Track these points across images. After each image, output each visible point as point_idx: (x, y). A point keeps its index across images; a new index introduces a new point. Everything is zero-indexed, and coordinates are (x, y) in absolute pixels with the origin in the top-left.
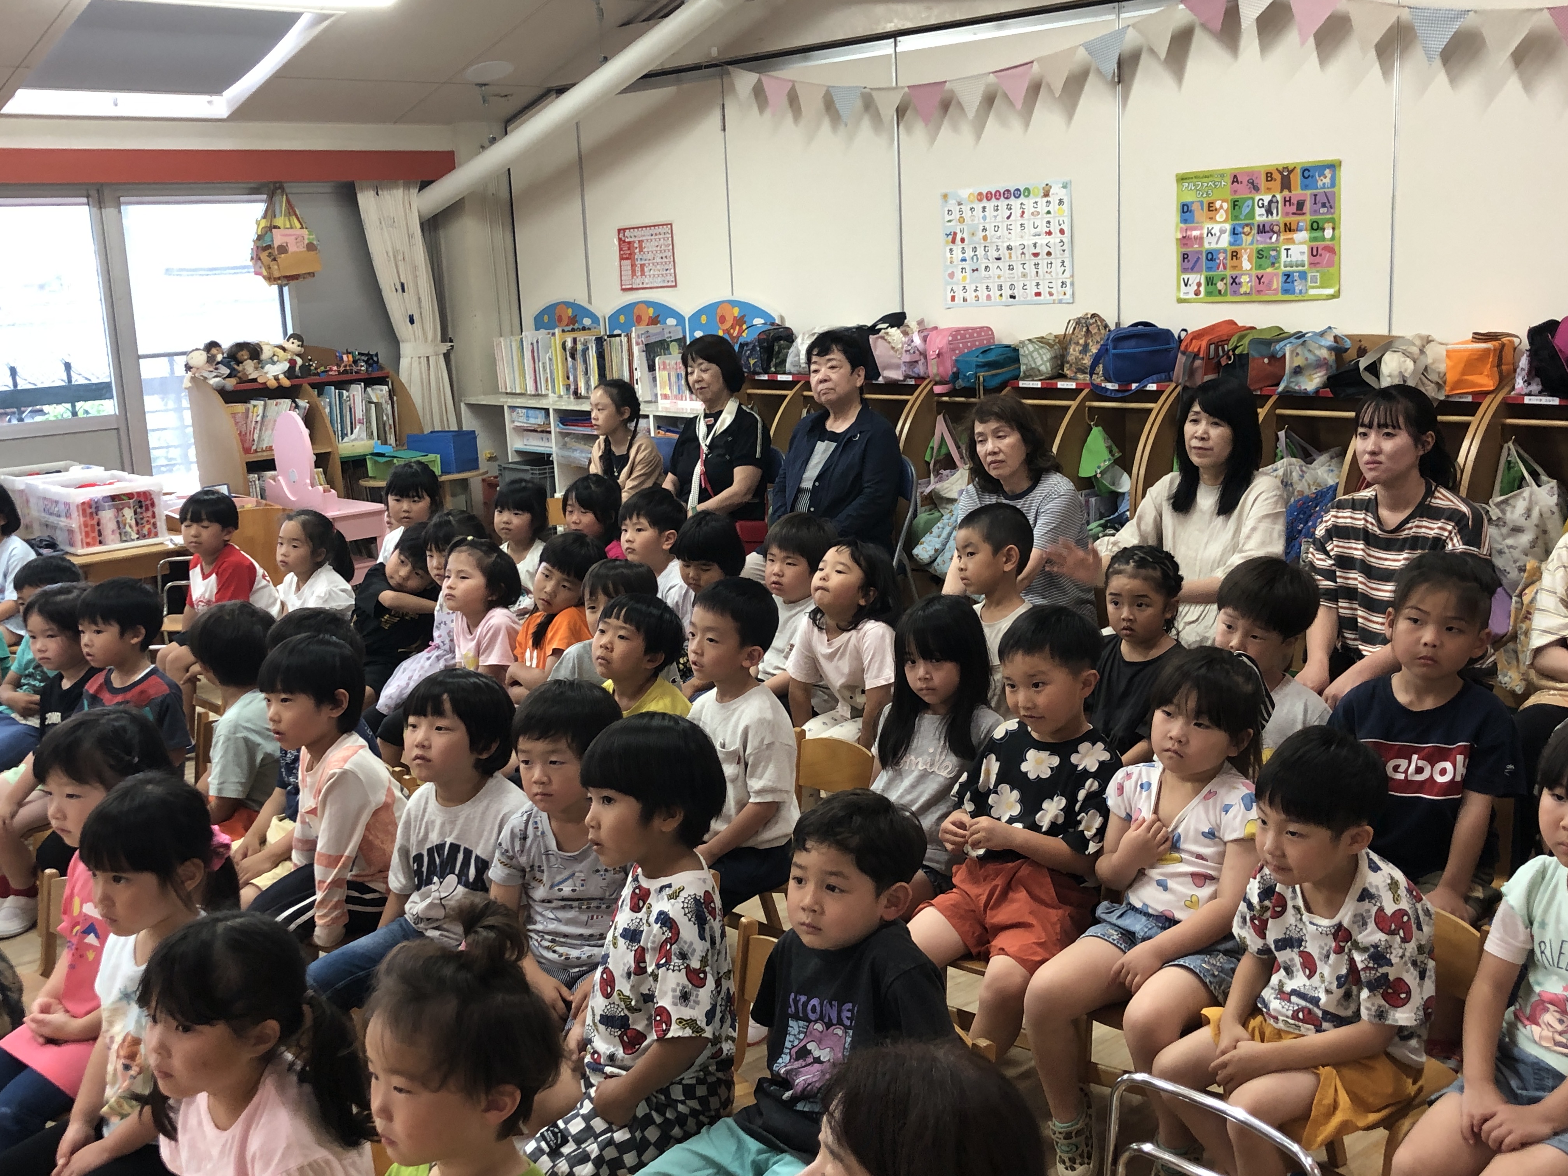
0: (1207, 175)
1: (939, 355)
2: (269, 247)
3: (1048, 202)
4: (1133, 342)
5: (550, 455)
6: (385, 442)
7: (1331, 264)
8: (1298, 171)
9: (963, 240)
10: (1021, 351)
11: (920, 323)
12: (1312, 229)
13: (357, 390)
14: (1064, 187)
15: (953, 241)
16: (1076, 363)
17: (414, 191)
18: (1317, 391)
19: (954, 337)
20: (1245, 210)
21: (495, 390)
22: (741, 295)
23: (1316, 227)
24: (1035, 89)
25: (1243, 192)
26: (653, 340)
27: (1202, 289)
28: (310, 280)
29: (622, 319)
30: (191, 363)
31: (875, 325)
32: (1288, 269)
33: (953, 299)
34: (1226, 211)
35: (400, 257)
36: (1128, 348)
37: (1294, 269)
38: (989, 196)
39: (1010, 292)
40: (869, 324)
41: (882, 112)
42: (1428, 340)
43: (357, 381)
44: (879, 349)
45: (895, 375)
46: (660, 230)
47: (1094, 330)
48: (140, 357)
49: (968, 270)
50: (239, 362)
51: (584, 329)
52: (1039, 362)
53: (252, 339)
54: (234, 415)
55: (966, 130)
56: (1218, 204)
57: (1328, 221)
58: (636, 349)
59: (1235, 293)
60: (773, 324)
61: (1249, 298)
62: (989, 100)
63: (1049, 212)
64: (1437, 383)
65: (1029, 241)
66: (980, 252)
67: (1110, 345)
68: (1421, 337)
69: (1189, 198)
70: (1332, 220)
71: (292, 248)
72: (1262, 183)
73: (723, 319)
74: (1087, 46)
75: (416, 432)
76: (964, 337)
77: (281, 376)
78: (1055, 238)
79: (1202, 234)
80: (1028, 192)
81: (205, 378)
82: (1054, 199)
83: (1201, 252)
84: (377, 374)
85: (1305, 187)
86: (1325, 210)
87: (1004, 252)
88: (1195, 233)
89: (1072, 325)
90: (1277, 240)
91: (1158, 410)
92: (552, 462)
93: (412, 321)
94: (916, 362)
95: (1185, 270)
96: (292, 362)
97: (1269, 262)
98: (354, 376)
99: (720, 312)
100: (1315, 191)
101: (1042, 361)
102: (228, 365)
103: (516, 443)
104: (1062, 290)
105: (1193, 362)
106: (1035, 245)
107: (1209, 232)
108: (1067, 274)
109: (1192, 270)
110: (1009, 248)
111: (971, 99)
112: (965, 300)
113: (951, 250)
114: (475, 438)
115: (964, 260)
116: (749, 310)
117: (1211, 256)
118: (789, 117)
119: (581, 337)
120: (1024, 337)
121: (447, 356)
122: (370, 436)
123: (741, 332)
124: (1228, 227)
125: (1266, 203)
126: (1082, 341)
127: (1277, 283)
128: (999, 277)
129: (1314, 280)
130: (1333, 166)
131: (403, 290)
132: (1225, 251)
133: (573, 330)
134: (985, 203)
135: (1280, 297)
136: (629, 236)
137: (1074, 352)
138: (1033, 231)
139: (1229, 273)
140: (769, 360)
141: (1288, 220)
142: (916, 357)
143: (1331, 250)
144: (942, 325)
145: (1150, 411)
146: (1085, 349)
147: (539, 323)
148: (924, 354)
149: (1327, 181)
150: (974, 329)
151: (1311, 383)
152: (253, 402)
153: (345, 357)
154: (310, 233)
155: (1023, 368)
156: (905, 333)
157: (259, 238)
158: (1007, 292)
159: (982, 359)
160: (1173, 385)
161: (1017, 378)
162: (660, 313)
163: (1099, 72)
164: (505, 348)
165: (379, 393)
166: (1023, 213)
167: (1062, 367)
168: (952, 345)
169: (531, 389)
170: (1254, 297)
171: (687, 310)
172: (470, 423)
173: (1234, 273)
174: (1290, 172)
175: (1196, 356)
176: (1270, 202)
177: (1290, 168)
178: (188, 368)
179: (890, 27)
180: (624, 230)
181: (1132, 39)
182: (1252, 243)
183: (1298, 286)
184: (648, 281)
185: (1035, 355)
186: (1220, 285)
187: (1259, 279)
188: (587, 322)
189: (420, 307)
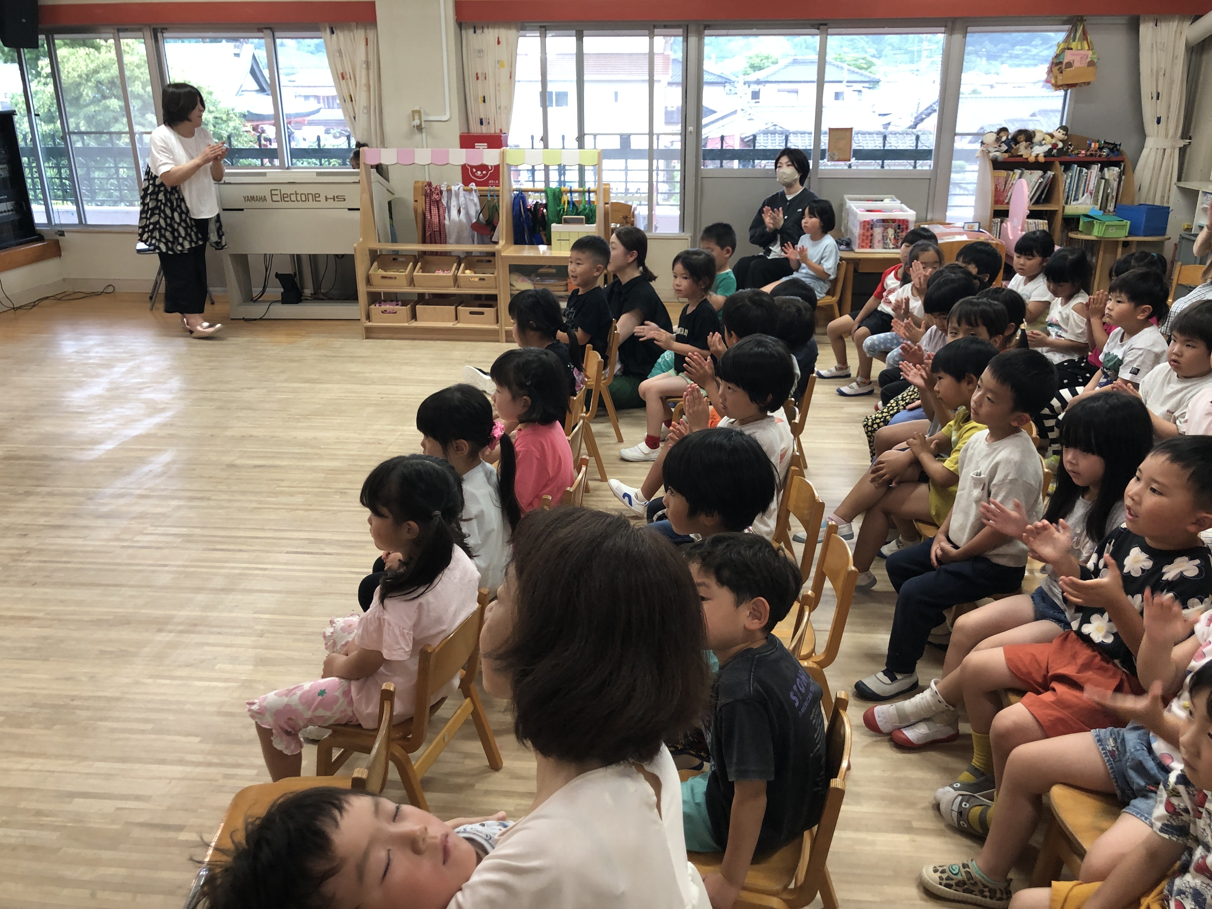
2: (1061, 63)
13: (1095, 169)
17: (1186, 23)
30: (986, 141)
35: (1162, 73)
43: (1095, 163)
50: (1017, 143)
54: (998, 178)
71: (1076, 65)
84: (1114, 158)
93: (1158, 121)
96: (1055, 146)
102: (1008, 144)
114: (1169, 212)
131: (1158, 98)
153: (1093, 145)
154: (1093, 54)
157: (1057, 56)
178: (983, 143)
189: (1169, 111)
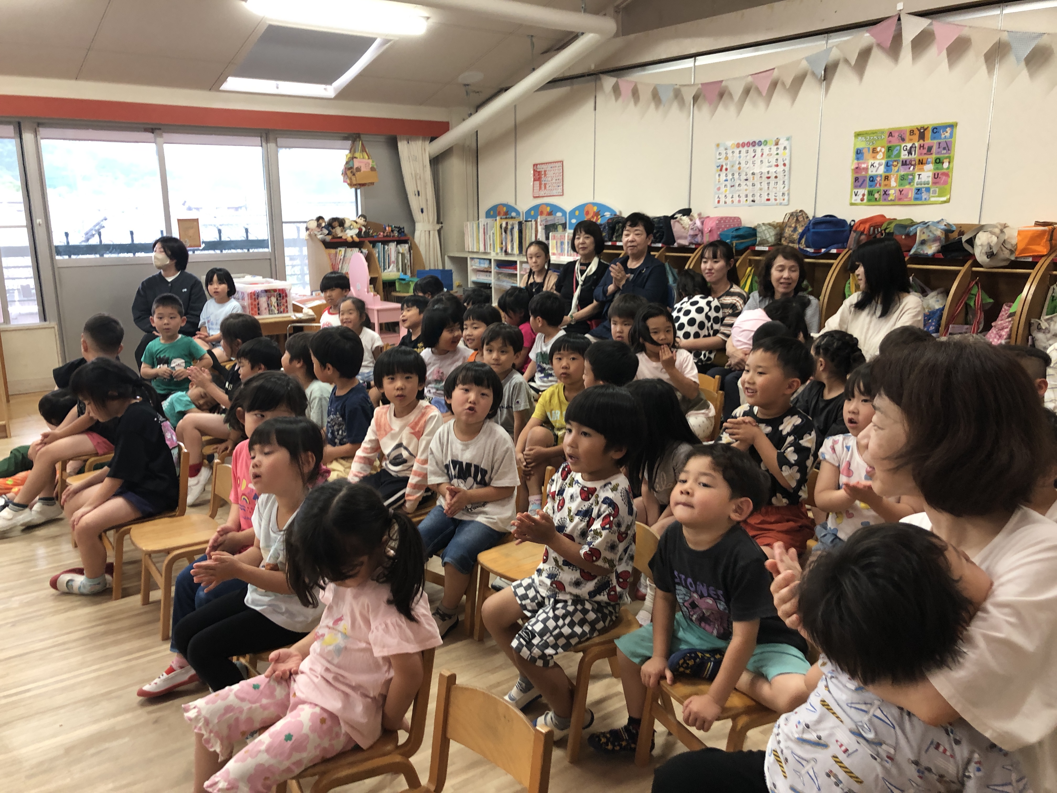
0: (874, 133)
1: (710, 231)
2: (351, 168)
3: (778, 149)
4: (823, 226)
5: (490, 284)
6: (405, 274)
7: (946, 183)
8: (930, 129)
9: (726, 169)
10: (758, 230)
11: (699, 215)
12: (936, 162)
13: (392, 246)
14: (788, 139)
15: (721, 170)
16: (789, 237)
17: (427, 143)
18: (934, 255)
19: (720, 221)
20: (895, 153)
21: (463, 249)
22: (599, 200)
23: (939, 161)
24: (774, 85)
25: (895, 141)
26: (549, 223)
27: (865, 197)
28: (371, 187)
29: (532, 213)
30: (309, 227)
31: (674, 215)
32: (919, 186)
33: (719, 202)
34: (883, 153)
35: (418, 177)
36: (821, 229)
37: (923, 186)
38: (743, 145)
39: (752, 199)
40: (670, 215)
41: (685, 98)
42: (1005, 226)
43: (393, 241)
44: (676, 228)
45: (685, 242)
46: (557, 165)
47: (801, 219)
48: (283, 222)
49: (729, 186)
50: (333, 228)
51: (512, 218)
52: (768, 236)
53: (340, 216)
54: (329, 255)
55: (732, 109)
56: (878, 149)
57: (946, 158)
58: (540, 228)
59: (885, 200)
60: (615, 215)
61: (893, 203)
62: (747, 91)
63: (777, 154)
64: (1011, 250)
65: (765, 170)
66: (736, 176)
67: (811, 227)
68: (1001, 225)
69: (861, 146)
70: (949, 158)
71: (363, 169)
72: (907, 136)
73: (587, 213)
74: (807, 59)
75: (422, 269)
76: (725, 222)
77: (354, 236)
78: (781, 168)
79: (867, 166)
80: (766, 142)
81: (316, 235)
82: (781, 147)
83: (866, 177)
84: (403, 238)
85: (934, 138)
86: (945, 151)
87: (750, 176)
88: (864, 166)
89: (788, 216)
90: (914, 169)
91: (837, 265)
92: (491, 288)
93: (422, 211)
94: (696, 235)
95: (856, 187)
96: (360, 230)
97: (906, 182)
98: (391, 238)
99: (586, 209)
100: (939, 141)
101: (770, 236)
102: (327, 229)
103: (473, 278)
104: (782, 198)
105: (860, 236)
106: (768, 172)
107: (872, 165)
108: (786, 189)
109: (860, 187)
110: (753, 174)
111: (737, 91)
112: (725, 203)
113: (719, 175)
114: (452, 274)
115: (726, 180)
116: (602, 208)
117: (872, 179)
118: (632, 102)
119: (510, 222)
120: (761, 223)
121: (439, 231)
122: (398, 270)
123: (597, 219)
124: (884, 162)
125: (908, 148)
126: (793, 225)
127: (911, 194)
128: (746, 190)
129: (934, 192)
130: (952, 126)
131: (419, 195)
132: (881, 176)
133: (506, 218)
134: (741, 149)
135: (913, 202)
136: (539, 168)
137: (788, 231)
138: (768, 164)
139: (882, 188)
140: (613, 234)
141: (921, 157)
142: (697, 232)
143: (947, 175)
144: (712, 216)
145: (831, 265)
146: (795, 229)
147: (488, 215)
148: (701, 231)
149: (948, 135)
150: (731, 218)
151: (931, 249)
152: (339, 249)
153: (387, 228)
154: (373, 162)
155: (758, 239)
156: (691, 220)
157: (347, 163)
158: (750, 198)
159: (735, 234)
160: (847, 250)
161: (754, 245)
162: (554, 209)
163: (813, 74)
164: (470, 228)
165: (404, 248)
166: (762, 154)
167: (780, 240)
168: (718, 226)
169: (482, 249)
170: (896, 202)
171: (568, 208)
172: (449, 266)
173: (886, 188)
174: (925, 129)
175: (862, 233)
176: (911, 148)
177: (926, 127)
178: (307, 229)
179: (693, 51)
180: (537, 165)
181: (835, 54)
182: (898, 171)
183: (924, 195)
184: (547, 192)
185: (766, 232)
186: (877, 196)
187: (901, 191)
188: (514, 214)
189: (427, 204)
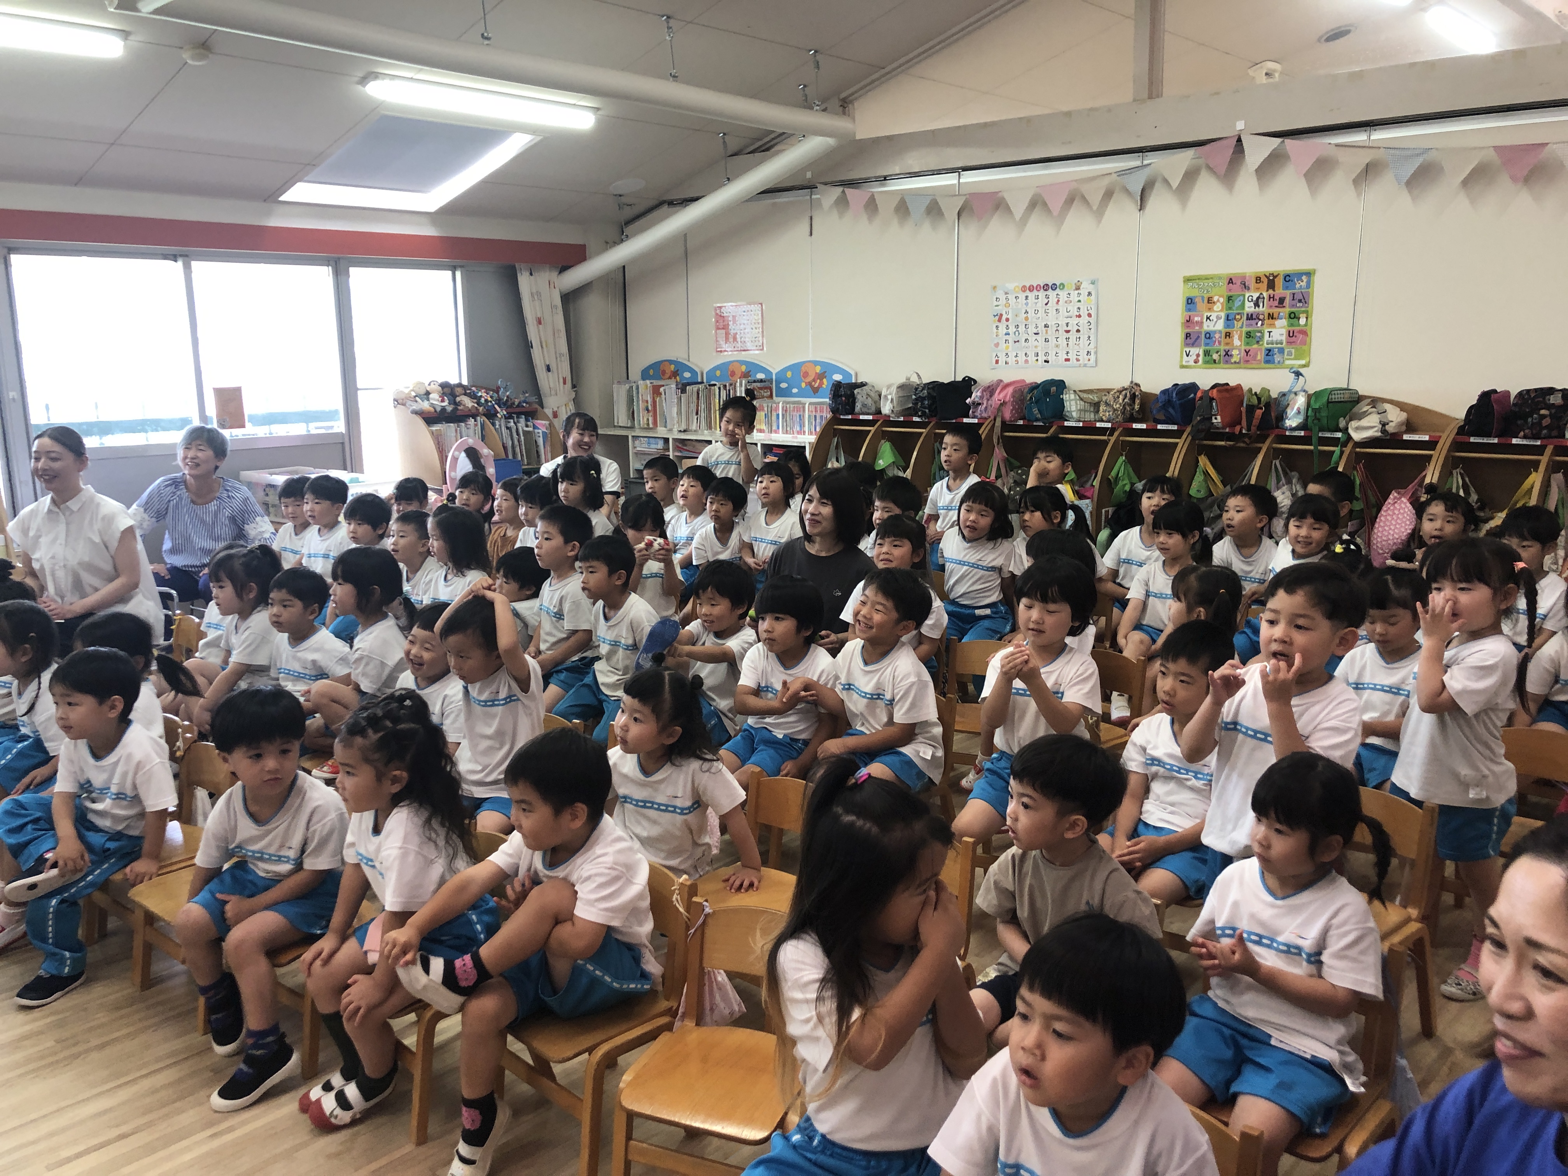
0: (1208, 278)
3: (1079, 294)
7: (1304, 343)
8: (1281, 278)
9: (1007, 320)
12: (1290, 317)
14: (1093, 283)
15: (999, 320)
17: (556, 274)
20: (1237, 303)
23: (1293, 316)
25: (1236, 290)
27: (1200, 359)
29: (718, 373)
32: (1270, 346)
33: (997, 362)
34: (1222, 304)
37: (1275, 346)
38: (1031, 289)
39: (1045, 358)
41: (945, 213)
46: (753, 307)
48: (360, 390)
49: (1011, 341)
54: (433, 433)
56: (1215, 299)
57: (1303, 312)
59: (1227, 362)
61: (1238, 366)
62: (1032, 206)
63: (1079, 301)
65: (1062, 322)
69: (1194, 293)
70: (1307, 312)
72: (1252, 284)
73: (806, 374)
78: (1084, 320)
79: (1202, 320)
80: (1062, 286)
82: (1084, 292)
83: (1200, 333)
85: (1287, 288)
86: (1301, 304)
87: (1041, 329)
88: (1196, 319)
90: (1262, 324)
91: (1182, 445)
93: (549, 369)
95: (1187, 345)
97: (1254, 341)
99: (803, 369)
100: (1293, 291)
104: (1087, 357)
106: (1067, 324)
107: (1208, 318)
108: (1092, 346)
109: (1193, 345)
110: (1046, 326)
111: (1019, 203)
112: (1007, 363)
113: (997, 327)
115: (1007, 334)
116: (827, 369)
117: (1209, 335)
123: (821, 384)
124: (1223, 315)
125: (1254, 299)
127: (1261, 356)
128: (1036, 347)
129: (1290, 354)
130: (1309, 274)
132: (1220, 332)
134: (1028, 293)
135: (1263, 365)
136: (725, 312)
138: (1066, 314)
139: (1222, 348)
141: (1271, 311)
143: (1304, 333)
149: (1304, 284)
155: (1065, 412)
158: (1041, 358)
162: (751, 369)
166: (1058, 301)
170: (1242, 365)
171: (774, 367)
173: (1227, 348)
174: (1275, 277)
176: (1258, 298)
177: (1275, 274)
179: (959, 164)
180: (721, 307)
182: (1242, 327)
183: (1277, 358)
184: (739, 345)
187: (1247, 352)
188: (687, 375)
189: (555, 359)
